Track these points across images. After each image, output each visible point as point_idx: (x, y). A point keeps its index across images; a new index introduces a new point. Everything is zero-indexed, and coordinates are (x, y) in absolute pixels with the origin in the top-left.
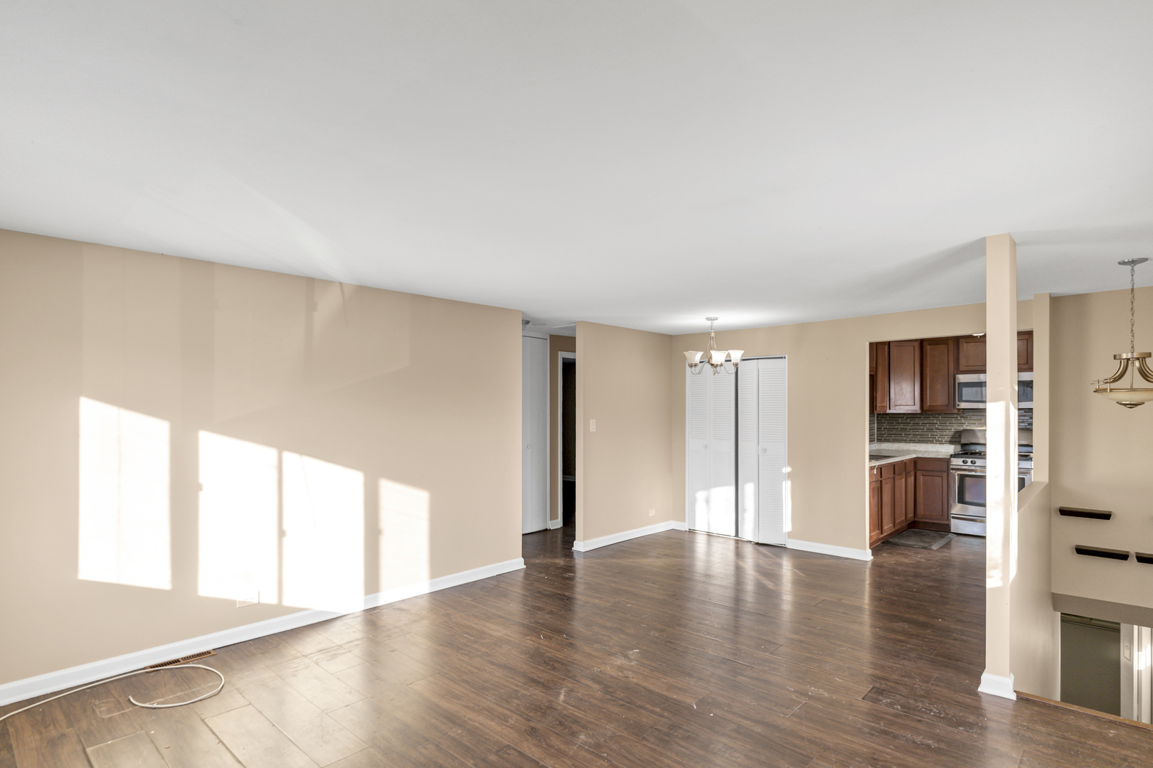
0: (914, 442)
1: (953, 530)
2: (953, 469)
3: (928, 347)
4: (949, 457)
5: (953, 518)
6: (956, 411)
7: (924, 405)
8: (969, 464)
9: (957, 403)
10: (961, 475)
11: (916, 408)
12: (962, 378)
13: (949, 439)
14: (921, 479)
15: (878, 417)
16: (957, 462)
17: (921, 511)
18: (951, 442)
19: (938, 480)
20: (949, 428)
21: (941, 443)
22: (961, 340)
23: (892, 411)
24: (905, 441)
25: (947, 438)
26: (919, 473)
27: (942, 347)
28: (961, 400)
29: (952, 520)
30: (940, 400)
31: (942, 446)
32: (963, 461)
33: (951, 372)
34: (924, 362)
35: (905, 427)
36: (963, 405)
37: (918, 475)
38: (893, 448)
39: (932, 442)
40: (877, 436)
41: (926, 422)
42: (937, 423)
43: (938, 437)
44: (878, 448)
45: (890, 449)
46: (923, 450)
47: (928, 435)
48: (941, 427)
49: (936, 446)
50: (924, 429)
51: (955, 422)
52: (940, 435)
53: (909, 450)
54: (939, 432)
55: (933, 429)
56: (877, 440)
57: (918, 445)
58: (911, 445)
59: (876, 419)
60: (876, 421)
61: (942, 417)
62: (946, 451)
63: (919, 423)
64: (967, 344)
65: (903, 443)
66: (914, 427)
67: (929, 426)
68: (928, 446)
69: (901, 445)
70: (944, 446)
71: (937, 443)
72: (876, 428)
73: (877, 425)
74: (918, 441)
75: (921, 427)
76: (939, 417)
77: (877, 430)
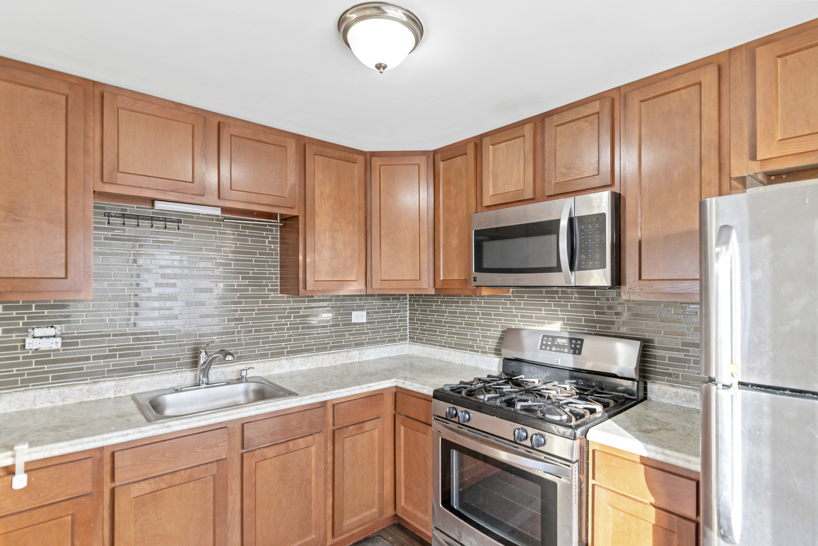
3: (442, 163)
7: (437, 279)
11: (425, 288)
13: (495, 346)
14: (401, 431)
19: (422, 439)
20: (495, 323)
21: (484, 352)
22: (485, 141)
26: (398, 418)
27: (458, 161)
28: (480, 269)
30: (458, 270)
31: (483, 357)
35: (439, 318)
37: (397, 422)
40: (410, 332)
41: (464, 310)
42: (478, 314)
43: (480, 341)
44: (407, 353)
45: (421, 356)
46: (458, 363)
47: (467, 335)
48: (484, 322)
49: (475, 356)
50: (461, 324)
51: (502, 311)
52: (483, 336)
53: (442, 361)
54: (482, 330)
55: (473, 325)
56: (410, 338)
57: (452, 352)
58: (445, 351)
59: (408, 303)
60: (408, 306)
61: (485, 303)
62: (488, 369)
63: (456, 313)
64: (495, 146)
65: (437, 347)
66: (450, 319)
67: (468, 318)
68: (466, 355)
69: (433, 349)
70: (485, 357)
71: (478, 352)
72: (408, 319)
73: (410, 313)
74: (455, 344)
75: (458, 320)
76: (481, 303)
77: (410, 323)
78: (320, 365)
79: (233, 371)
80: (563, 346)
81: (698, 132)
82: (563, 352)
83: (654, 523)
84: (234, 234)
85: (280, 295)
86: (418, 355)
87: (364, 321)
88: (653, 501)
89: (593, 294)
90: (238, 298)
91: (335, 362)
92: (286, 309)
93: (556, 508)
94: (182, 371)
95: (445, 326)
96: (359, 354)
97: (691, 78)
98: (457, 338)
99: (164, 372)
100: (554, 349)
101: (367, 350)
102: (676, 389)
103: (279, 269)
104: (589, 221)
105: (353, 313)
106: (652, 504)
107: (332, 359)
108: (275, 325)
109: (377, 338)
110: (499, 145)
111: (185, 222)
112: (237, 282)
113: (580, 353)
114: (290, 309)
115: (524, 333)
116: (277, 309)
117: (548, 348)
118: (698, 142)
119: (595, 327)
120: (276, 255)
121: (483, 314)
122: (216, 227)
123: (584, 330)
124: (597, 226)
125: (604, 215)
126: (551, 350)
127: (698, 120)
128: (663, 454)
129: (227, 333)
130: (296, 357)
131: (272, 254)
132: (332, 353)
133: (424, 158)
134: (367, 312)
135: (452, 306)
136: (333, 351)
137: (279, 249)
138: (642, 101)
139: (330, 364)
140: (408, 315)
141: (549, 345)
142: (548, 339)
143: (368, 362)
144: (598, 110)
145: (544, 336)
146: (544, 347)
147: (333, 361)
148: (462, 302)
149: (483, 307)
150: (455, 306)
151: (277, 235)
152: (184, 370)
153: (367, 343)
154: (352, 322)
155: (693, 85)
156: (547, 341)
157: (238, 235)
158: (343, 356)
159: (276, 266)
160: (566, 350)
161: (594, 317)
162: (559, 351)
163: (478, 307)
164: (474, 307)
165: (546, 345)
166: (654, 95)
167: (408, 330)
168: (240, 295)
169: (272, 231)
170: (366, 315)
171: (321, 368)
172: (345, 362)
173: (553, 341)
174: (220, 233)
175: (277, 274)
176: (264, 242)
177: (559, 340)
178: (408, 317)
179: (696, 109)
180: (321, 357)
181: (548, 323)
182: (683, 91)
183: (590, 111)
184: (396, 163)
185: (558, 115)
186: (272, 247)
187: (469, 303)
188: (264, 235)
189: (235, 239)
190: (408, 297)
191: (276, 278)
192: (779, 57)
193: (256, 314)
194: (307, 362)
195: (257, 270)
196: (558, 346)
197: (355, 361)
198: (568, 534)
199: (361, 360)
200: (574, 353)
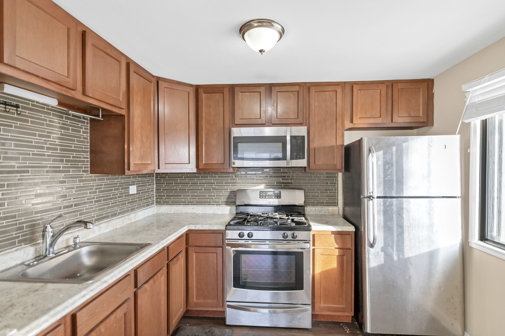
0: (192, 203)
1: (228, 322)
2: (228, 245)
3: (204, 95)
4: (223, 228)
5: (229, 306)
6: (231, 170)
7: (200, 163)
8: (246, 237)
9: (233, 161)
10: (236, 251)
11: (191, 168)
12: (237, 132)
13: (225, 200)
14: (193, 257)
15: (156, 177)
16: (232, 234)
17: (194, 298)
18: (227, 203)
19: (212, 257)
20: (225, 187)
21: (218, 204)
22: (236, 89)
23: (161, 171)
24: (185, 203)
25: (224, 199)
26: (190, 249)
27: (218, 96)
28: (236, 158)
29: (228, 310)
30: (217, 158)
31: (218, 207)
32: (239, 235)
33: (227, 126)
34: (200, 111)
35: (184, 188)
36: (238, 163)
37: (190, 252)
38: (172, 212)
39: (209, 203)
40: (156, 198)
41: (203, 181)
42: (214, 183)
43: (215, 198)
44: (156, 212)
45: (169, 212)
46: (201, 213)
47: (206, 196)
48: (217, 187)
49: (213, 207)
50: (202, 190)
51: (230, 181)
52: (217, 196)
53: (188, 213)
54: (216, 192)
55: (210, 190)
56: (156, 202)
57: (196, 207)
58: (190, 207)
59: (155, 179)
60: (155, 181)
61: (218, 177)
62: (223, 213)
63: (197, 183)
64: (242, 93)
65: (182, 205)
66: (192, 188)
67: (206, 186)
68: (206, 207)
69: (179, 207)
70: (220, 207)
71: (214, 205)
72: (155, 189)
73: (156, 186)
74: (196, 202)
75: (199, 188)
76: (216, 177)
77: (156, 192)
78: (115, 228)
79: (63, 241)
80: (272, 196)
81: (335, 109)
82: (272, 198)
83: (338, 254)
84: (59, 123)
85: (90, 175)
86: (166, 212)
87: (135, 192)
88: (337, 246)
89: (280, 170)
90: (63, 178)
91: (123, 224)
92: (93, 186)
93: (303, 262)
94: (22, 248)
95: (189, 192)
96: (135, 216)
97: (333, 88)
98: (198, 198)
99: (6, 252)
100: (267, 197)
101: (138, 212)
102: (315, 208)
103: (89, 154)
104: (298, 138)
105: (130, 187)
106: (336, 248)
107: (121, 222)
108: (88, 199)
109: (141, 204)
110: (245, 93)
111: (23, 108)
112: (62, 164)
113: (280, 198)
114: (96, 186)
115: (248, 191)
116: (88, 186)
117: (264, 197)
118: (335, 113)
119: (282, 186)
120: (87, 142)
121: (217, 183)
122: (47, 115)
123: (276, 187)
124: (301, 141)
125: (304, 137)
126: (265, 198)
127: (335, 104)
128: (341, 228)
129: (56, 209)
130: (101, 223)
131: (84, 142)
132: (120, 217)
133: (192, 89)
134: (137, 186)
135: (194, 180)
136: (120, 216)
137: (89, 137)
138: (316, 92)
139: (121, 225)
140: (155, 187)
141: (264, 196)
142: (263, 193)
143: (138, 221)
144: (298, 90)
145: (260, 192)
146: (261, 197)
147: (122, 223)
148: (202, 177)
149: (217, 179)
150: (196, 180)
151: (88, 126)
152: (23, 246)
153: (137, 208)
154: (130, 193)
155: (334, 91)
156: (263, 194)
157: (63, 124)
158: (127, 218)
159: (86, 152)
160: (273, 197)
161: (281, 181)
162: (270, 198)
163: (213, 179)
164: (211, 179)
165: (263, 196)
166: (321, 90)
167: (155, 197)
168: (65, 175)
169: (84, 122)
170: (136, 188)
171: (116, 229)
172: (128, 223)
173: (266, 194)
174: (50, 121)
175: (88, 158)
176: (79, 132)
177: (269, 193)
178: (155, 188)
179: (335, 100)
180: (116, 221)
181: (257, 186)
182: (330, 92)
183: (294, 90)
184: (175, 88)
185: (279, 87)
186: (85, 136)
187: (207, 177)
188: (80, 126)
189: (61, 128)
190: (155, 175)
191: (87, 161)
192: (359, 90)
193: (76, 191)
194: (108, 226)
195: (76, 154)
196: (269, 196)
197: (133, 221)
198: (309, 271)
199: (136, 220)
200: (277, 198)
